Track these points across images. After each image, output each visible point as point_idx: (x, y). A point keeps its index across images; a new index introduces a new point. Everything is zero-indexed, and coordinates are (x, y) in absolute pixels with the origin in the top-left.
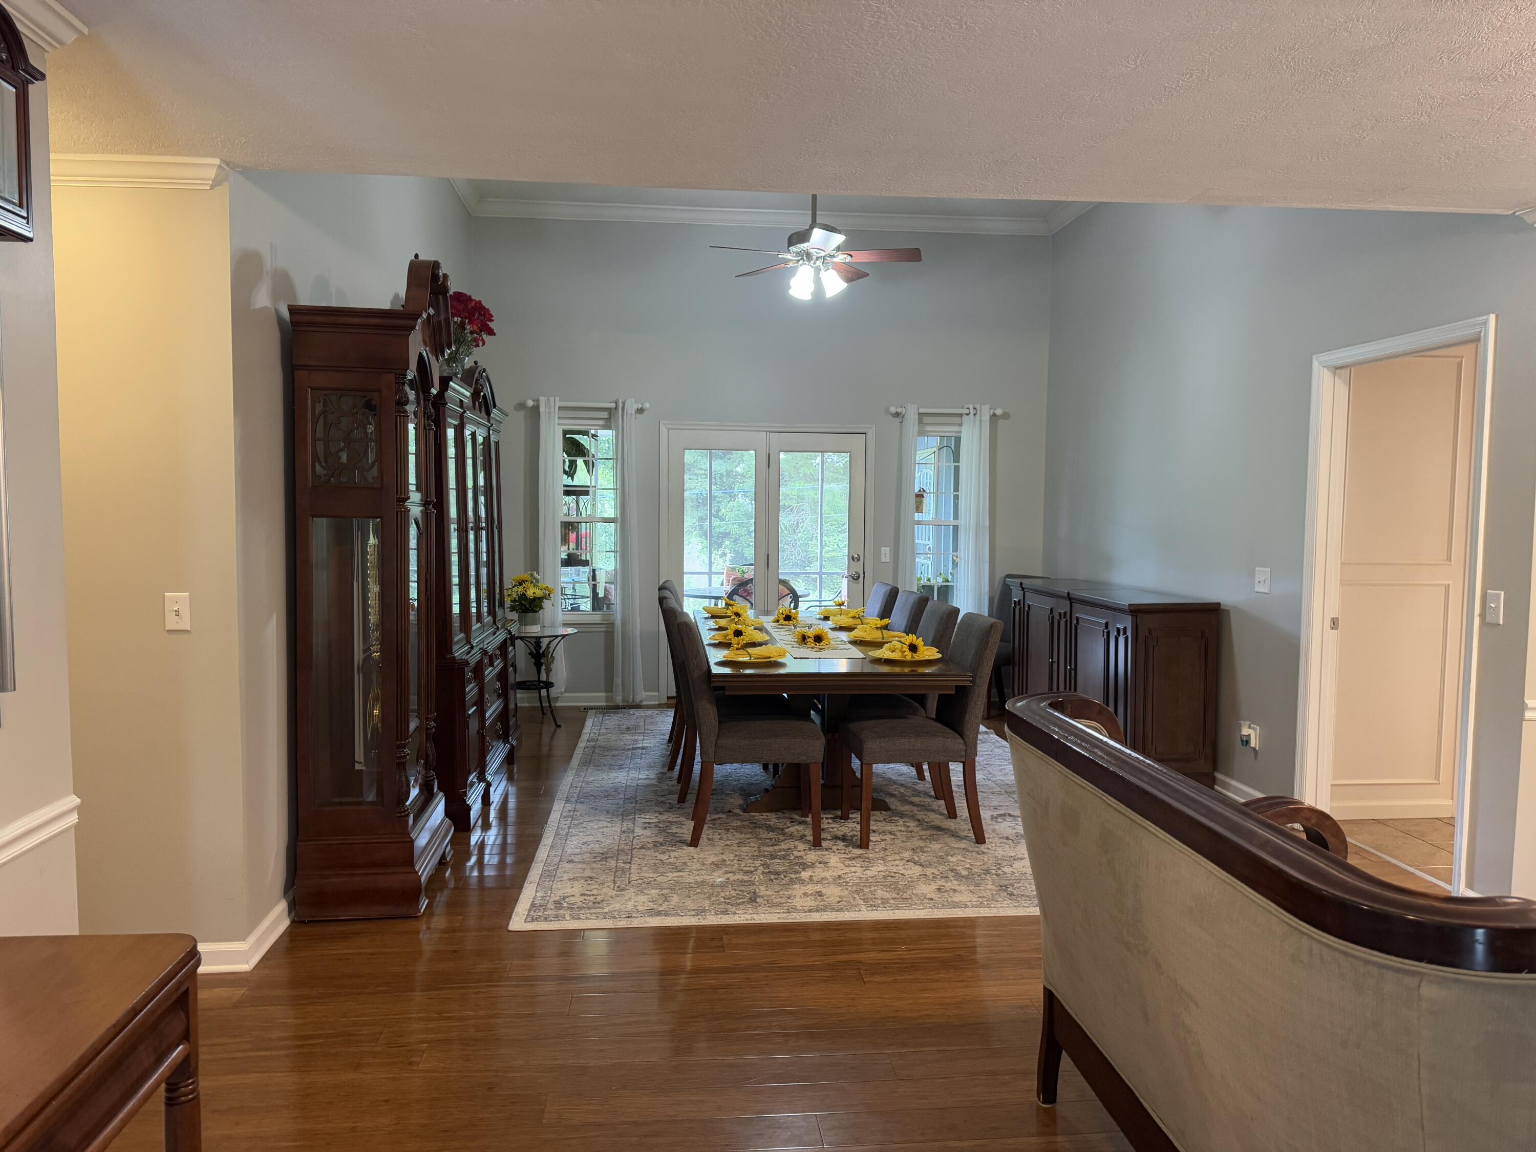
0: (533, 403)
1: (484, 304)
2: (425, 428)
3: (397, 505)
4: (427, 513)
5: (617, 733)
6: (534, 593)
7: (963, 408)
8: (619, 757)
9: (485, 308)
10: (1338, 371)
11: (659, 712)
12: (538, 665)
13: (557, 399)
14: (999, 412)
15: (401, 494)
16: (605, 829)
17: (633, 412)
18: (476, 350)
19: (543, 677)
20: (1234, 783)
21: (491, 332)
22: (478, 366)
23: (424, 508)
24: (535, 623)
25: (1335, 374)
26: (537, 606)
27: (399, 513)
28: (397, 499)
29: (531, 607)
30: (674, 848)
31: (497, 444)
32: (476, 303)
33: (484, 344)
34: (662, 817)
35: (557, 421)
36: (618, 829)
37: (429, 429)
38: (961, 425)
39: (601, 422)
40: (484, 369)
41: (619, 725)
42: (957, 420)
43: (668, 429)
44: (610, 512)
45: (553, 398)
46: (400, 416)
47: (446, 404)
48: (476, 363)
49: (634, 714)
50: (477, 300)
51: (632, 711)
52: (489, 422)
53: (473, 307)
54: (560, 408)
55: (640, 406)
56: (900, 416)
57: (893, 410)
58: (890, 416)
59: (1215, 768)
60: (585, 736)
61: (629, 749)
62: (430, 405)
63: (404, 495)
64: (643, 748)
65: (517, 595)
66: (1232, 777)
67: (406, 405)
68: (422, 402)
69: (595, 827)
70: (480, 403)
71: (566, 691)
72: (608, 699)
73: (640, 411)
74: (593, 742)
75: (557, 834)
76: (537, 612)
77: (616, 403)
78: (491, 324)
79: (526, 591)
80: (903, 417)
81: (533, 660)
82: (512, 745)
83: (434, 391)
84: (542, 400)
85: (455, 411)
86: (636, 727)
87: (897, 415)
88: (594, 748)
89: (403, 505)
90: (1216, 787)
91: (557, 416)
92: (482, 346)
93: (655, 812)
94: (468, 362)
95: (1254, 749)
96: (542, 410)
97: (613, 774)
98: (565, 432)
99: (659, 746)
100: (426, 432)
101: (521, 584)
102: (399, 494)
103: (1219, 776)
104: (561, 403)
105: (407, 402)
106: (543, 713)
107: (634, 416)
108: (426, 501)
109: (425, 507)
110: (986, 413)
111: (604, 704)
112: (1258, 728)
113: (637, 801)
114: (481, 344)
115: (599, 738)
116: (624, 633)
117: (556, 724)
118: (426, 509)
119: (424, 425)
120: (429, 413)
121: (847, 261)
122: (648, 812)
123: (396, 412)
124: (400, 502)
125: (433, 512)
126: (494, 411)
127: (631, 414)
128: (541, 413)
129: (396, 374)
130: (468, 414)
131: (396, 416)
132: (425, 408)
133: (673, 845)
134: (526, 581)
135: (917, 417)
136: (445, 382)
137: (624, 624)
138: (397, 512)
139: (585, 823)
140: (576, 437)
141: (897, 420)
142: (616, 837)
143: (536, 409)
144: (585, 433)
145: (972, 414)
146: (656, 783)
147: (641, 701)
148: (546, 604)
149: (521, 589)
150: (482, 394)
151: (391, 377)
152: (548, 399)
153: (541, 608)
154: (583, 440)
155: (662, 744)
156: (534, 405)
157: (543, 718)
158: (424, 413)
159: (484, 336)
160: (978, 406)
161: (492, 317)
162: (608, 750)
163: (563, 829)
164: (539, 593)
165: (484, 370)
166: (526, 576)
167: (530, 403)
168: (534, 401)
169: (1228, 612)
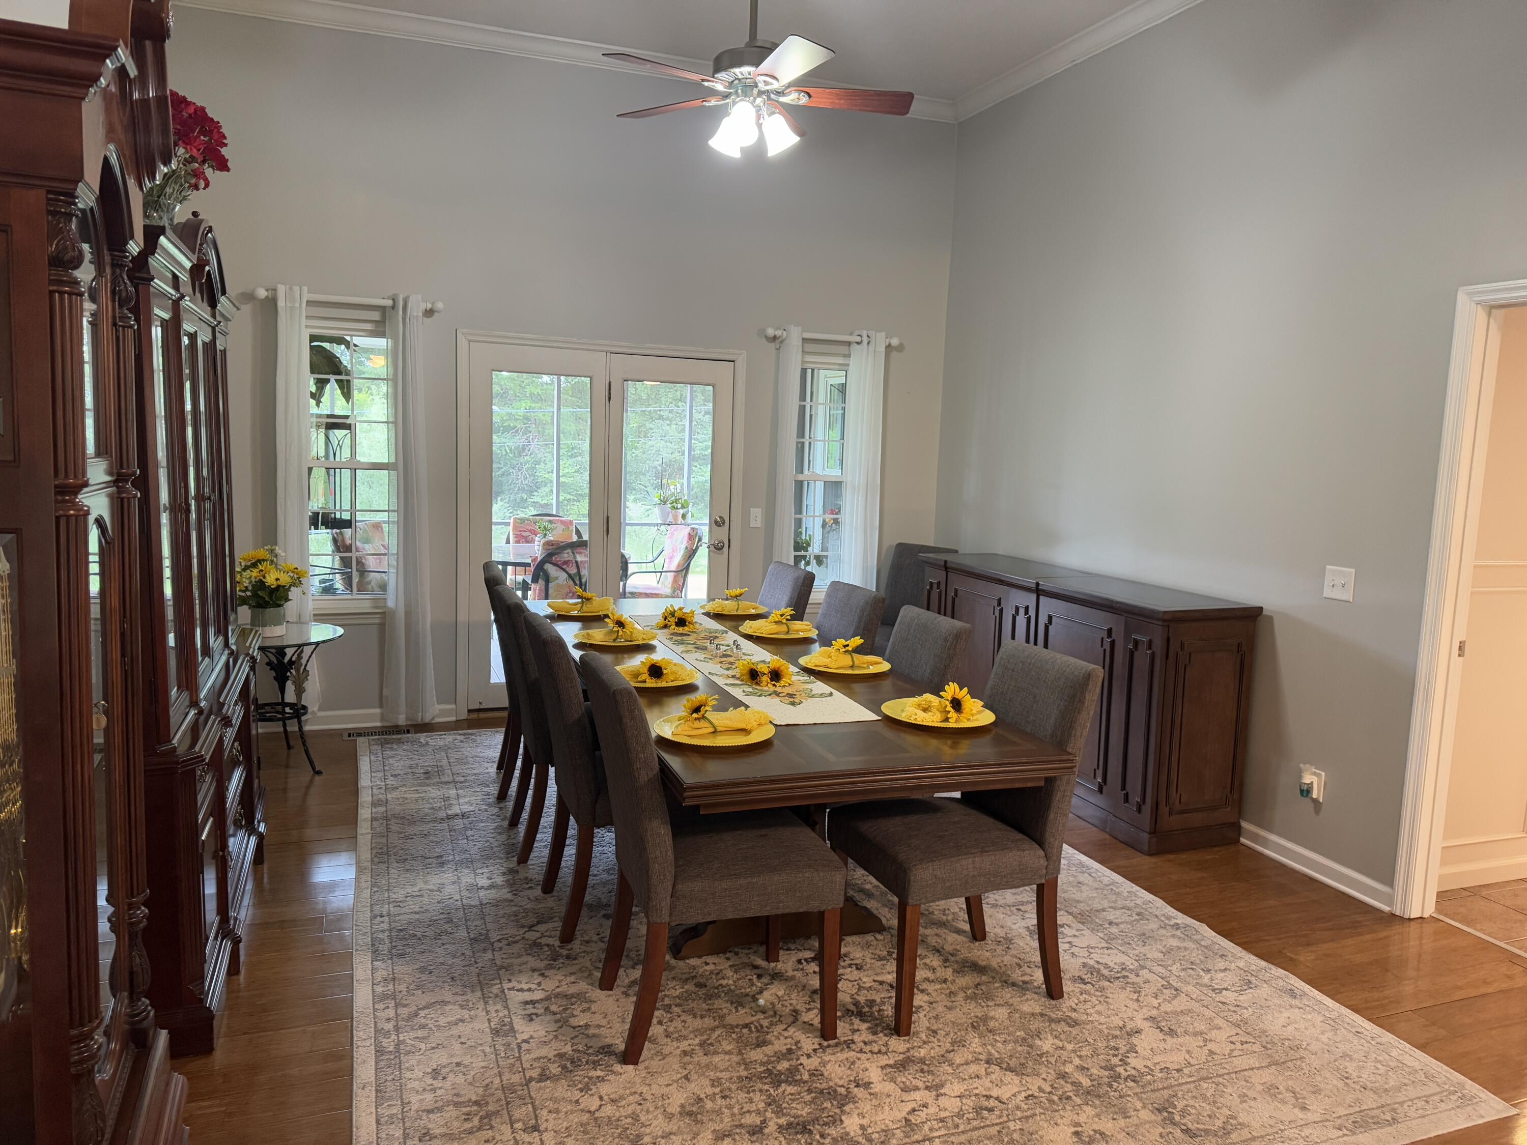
0: (266, 293)
1: (210, 114)
2: (115, 324)
3: (56, 501)
4: (122, 499)
5: (414, 785)
6: (277, 579)
7: (851, 334)
8: (431, 838)
9: (212, 119)
10: (1493, 311)
11: (462, 738)
12: (281, 681)
13: (305, 289)
14: (895, 342)
15: (67, 476)
16: (461, 1027)
17: (421, 314)
18: (194, 195)
19: (290, 696)
20: (1274, 838)
21: (222, 165)
22: (202, 221)
23: (115, 488)
24: (278, 622)
25: (1489, 314)
26: (280, 599)
27: (63, 522)
28: (56, 487)
29: (271, 599)
30: (599, 1073)
31: (224, 352)
32: (195, 110)
33: (207, 185)
34: (550, 985)
35: (304, 321)
36: (482, 1024)
37: (124, 327)
38: (849, 356)
39: (369, 326)
40: (210, 227)
41: (411, 767)
42: (843, 349)
43: (469, 341)
44: (382, 456)
45: (298, 288)
46: (61, 293)
47: (152, 279)
48: (195, 214)
49: (427, 744)
50: (199, 104)
51: (423, 737)
52: (214, 316)
53: (190, 115)
54: (309, 303)
55: (429, 306)
56: (777, 341)
57: (771, 332)
58: (764, 340)
59: (1240, 814)
60: (365, 797)
61: (442, 819)
62: (125, 277)
63: (75, 477)
64: (463, 816)
65: (251, 582)
66: (1271, 831)
67: (76, 267)
68: (108, 270)
69: (442, 1021)
70: (201, 285)
71: (320, 710)
72: (383, 718)
73: (429, 313)
74: (381, 805)
75: (380, 1051)
76: (280, 606)
77: (393, 300)
78: (224, 151)
79: (264, 577)
80: (782, 342)
81: (273, 673)
82: (261, 837)
83: (134, 248)
84: (281, 290)
85: (163, 295)
86: (440, 771)
87: (775, 338)
88: (386, 819)
89: (73, 502)
90: (1242, 840)
91: (304, 315)
92: (204, 189)
93: (534, 970)
94: (181, 213)
95: (1315, 801)
96: (281, 304)
97: (434, 880)
98: (313, 338)
99: (486, 810)
100: (116, 330)
101: (254, 565)
102: (62, 474)
103: (1244, 824)
104: (309, 295)
105: (77, 262)
106: (289, 747)
107: (420, 319)
108: (119, 474)
109: (118, 487)
110: (880, 341)
111: (378, 724)
112: (1323, 774)
113: (492, 944)
114: (202, 184)
115: (389, 796)
116: (408, 625)
117: (314, 769)
118: (120, 490)
119: (114, 317)
120: (124, 295)
121: (801, 103)
122: (520, 972)
123: (51, 282)
124: (62, 493)
125: (135, 496)
126: (223, 299)
127: (417, 316)
128: (279, 309)
129: (49, 192)
130: (187, 303)
131: (52, 293)
132: (115, 281)
133: (594, 1062)
134: (264, 560)
135: (800, 344)
136: (152, 235)
137: (408, 614)
138: (58, 518)
139: (422, 1013)
140: (326, 345)
141: (772, 346)
142: (488, 1049)
143: (271, 304)
144: (340, 341)
145: (865, 340)
146: (509, 896)
147: (433, 718)
148: (294, 593)
149: (255, 573)
150: (207, 268)
151: (36, 198)
152: (291, 289)
153: (287, 600)
154: (339, 351)
155: (489, 805)
156: (267, 297)
157: (288, 755)
158: (113, 292)
159: (208, 172)
160: (870, 333)
161: (225, 138)
162: (412, 823)
163: (387, 1034)
164: (285, 579)
165: (210, 230)
166: (262, 553)
167: (262, 293)
168: (267, 290)
169: (1270, 618)
